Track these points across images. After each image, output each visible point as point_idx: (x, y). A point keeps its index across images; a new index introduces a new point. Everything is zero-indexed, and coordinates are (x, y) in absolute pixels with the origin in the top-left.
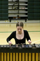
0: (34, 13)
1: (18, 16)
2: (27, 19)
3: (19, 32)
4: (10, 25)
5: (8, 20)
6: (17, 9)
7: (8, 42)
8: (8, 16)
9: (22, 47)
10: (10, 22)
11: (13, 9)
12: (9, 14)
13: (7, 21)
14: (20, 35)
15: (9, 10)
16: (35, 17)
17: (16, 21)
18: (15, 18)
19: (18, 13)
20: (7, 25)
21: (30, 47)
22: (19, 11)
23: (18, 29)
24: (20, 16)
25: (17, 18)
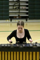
0: (34, 12)
1: (19, 16)
2: (28, 19)
3: (20, 31)
4: (11, 24)
5: (9, 19)
6: (18, 9)
7: (8, 40)
8: (8, 16)
9: (22, 46)
10: (11, 21)
11: (14, 9)
12: (10, 14)
13: (8, 21)
14: (21, 34)
15: (10, 10)
16: (35, 16)
17: (17, 21)
18: (16, 18)
19: (19, 13)
20: (8, 24)
21: (31, 46)
22: (19, 11)
23: (19, 28)
24: (20, 15)
25: (18, 18)
